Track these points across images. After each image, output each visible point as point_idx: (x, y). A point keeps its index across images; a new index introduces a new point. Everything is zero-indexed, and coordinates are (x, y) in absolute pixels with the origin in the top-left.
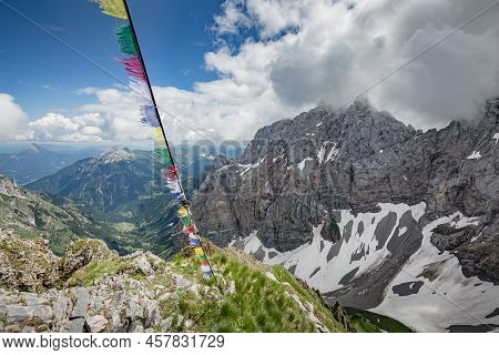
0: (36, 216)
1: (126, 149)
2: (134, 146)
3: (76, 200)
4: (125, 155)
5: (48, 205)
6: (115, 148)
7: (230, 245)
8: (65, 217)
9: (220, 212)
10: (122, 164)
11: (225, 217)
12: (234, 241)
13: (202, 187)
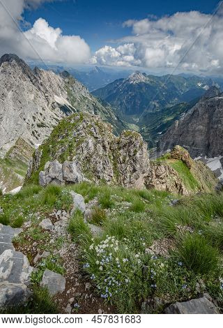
0: (95, 110)
1: (144, 74)
2: (149, 72)
3: (112, 105)
4: (143, 79)
5: (99, 105)
6: (138, 72)
7: (196, 159)
8: (107, 114)
9: (197, 134)
10: (140, 85)
11: (200, 139)
12: (199, 157)
13: (190, 112)
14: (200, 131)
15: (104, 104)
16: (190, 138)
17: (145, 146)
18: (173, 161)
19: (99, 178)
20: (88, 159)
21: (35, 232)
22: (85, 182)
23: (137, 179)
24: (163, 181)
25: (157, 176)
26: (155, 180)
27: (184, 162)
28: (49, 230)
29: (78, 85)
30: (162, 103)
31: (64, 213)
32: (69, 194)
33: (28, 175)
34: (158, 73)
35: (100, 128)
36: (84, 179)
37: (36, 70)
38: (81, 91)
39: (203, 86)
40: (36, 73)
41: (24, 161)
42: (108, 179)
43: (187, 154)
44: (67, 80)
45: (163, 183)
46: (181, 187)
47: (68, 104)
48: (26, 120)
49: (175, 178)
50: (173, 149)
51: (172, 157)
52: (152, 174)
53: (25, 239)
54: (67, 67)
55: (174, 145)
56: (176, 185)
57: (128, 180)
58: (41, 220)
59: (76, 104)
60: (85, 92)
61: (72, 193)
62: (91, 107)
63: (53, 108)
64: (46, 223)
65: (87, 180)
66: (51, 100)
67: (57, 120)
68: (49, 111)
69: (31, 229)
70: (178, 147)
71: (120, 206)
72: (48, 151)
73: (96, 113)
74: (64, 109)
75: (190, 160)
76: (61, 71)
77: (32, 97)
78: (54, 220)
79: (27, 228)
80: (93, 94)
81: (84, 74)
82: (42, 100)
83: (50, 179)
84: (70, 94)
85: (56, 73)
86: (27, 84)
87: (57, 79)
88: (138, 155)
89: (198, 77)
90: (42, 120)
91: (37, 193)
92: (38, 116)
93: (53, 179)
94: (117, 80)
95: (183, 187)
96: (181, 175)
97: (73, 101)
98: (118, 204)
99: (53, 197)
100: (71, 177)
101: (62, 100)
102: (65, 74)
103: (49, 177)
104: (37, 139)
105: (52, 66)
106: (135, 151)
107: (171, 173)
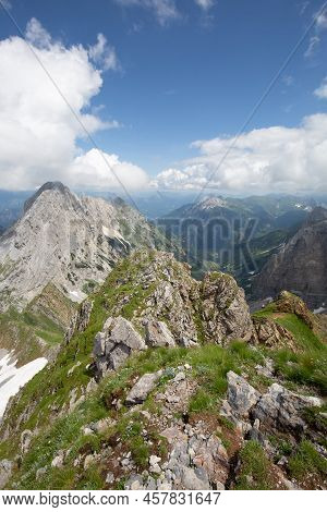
0: (156, 243)
1: (220, 197)
2: (226, 193)
4: (219, 203)
5: (163, 237)
6: (212, 196)
7: (317, 311)
9: (309, 272)
10: (217, 211)
11: (315, 279)
12: (322, 309)
13: (292, 242)
16: (299, 279)
17: (241, 293)
18: (283, 316)
20: (165, 315)
25: (262, 341)
27: (301, 317)
29: (135, 213)
34: (236, 195)
39: (304, 207)
41: (51, 318)
43: (302, 304)
44: (120, 208)
47: (118, 235)
48: (62, 259)
49: (290, 343)
50: (278, 298)
51: (279, 309)
52: (253, 338)
54: (120, 193)
55: (278, 290)
59: (130, 236)
62: (151, 239)
63: (100, 242)
66: (98, 233)
68: (93, 246)
70: (286, 293)
74: (112, 242)
75: (309, 314)
76: (114, 198)
81: (142, 200)
84: (122, 225)
85: (107, 200)
86: (69, 213)
87: (107, 208)
89: (294, 197)
90: (83, 258)
92: (79, 253)
94: (184, 207)
96: (301, 339)
97: (126, 233)
100: (159, 341)
101: (111, 232)
102: (119, 201)
104: (74, 284)
105: (101, 193)
107: (283, 336)
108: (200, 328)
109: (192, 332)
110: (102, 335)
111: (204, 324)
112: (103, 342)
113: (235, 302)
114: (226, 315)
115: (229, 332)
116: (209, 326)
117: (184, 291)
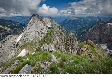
0: (59, 28)
1: (75, 17)
2: (77, 16)
3: (65, 27)
4: (75, 18)
5: (61, 27)
6: (73, 17)
7: (96, 45)
8: (63, 29)
9: (96, 36)
10: (74, 20)
11: (97, 37)
12: (98, 44)
13: (92, 28)
14: (97, 34)
15: (62, 27)
16: (93, 37)
17: (77, 40)
18: (87, 45)
19: (60, 50)
20: (57, 44)
21: (39, 69)
22: (55, 52)
23: (74, 51)
24: (84, 52)
25: (82, 51)
26: (81, 52)
27: (92, 46)
28: (43, 68)
29: (54, 21)
30: (82, 26)
31: (49, 62)
32: (51, 55)
33: (37, 49)
34: (80, 16)
35: (61, 34)
36: (55, 50)
37: (42, 17)
38: (55, 23)
39: (96, 19)
40: (42, 18)
41: (36, 44)
42: (63, 51)
43: (93, 43)
44: (51, 20)
45: (84, 53)
46: (91, 55)
47: (51, 27)
48: (38, 32)
49: (88, 51)
50: (87, 41)
52: (79, 50)
53: (35, 71)
54: (51, 16)
55: (87, 39)
56: (89, 54)
57: (71, 51)
58: (41, 64)
59: (53, 27)
60: (56, 23)
61: (52, 55)
62: (58, 27)
63: (46, 28)
64: (43, 66)
65: (56, 51)
66: (46, 26)
67: (47, 32)
68: (45, 29)
69: (38, 68)
70: (89, 40)
71: (69, 61)
72: (44, 41)
73: (59, 29)
74: (50, 28)
75: (94, 45)
76: (49, 17)
77: (40, 25)
78: (45, 64)
79: (36, 67)
80: (58, 24)
81: (56, 18)
82: (43, 26)
83: (44, 50)
84: (51, 24)
86: (39, 21)
87: (48, 20)
88: (74, 43)
89: (94, 17)
91: (40, 54)
92: (42, 31)
93: (45, 50)
94: (66, 19)
95: (92, 55)
96: (91, 50)
98: (69, 60)
99: (45, 56)
100: (51, 50)
101: (49, 26)
102: (50, 18)
103: (44, 49)
104: (41, 37)
105: (46, 16)
106: (73, 42)
107: (87, 50)
108: (66, 47)
109: (64, 48)
110: (42, 48)
111: (67, 46)
112: (42, 49)
113: (75, 42)
114: (72, 45)
115: (73, 48)
116: (68, 47)
117: (63, 39)
